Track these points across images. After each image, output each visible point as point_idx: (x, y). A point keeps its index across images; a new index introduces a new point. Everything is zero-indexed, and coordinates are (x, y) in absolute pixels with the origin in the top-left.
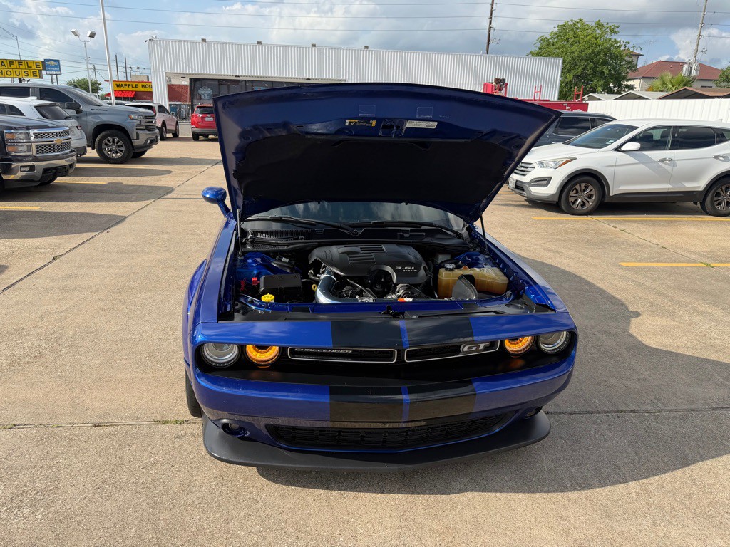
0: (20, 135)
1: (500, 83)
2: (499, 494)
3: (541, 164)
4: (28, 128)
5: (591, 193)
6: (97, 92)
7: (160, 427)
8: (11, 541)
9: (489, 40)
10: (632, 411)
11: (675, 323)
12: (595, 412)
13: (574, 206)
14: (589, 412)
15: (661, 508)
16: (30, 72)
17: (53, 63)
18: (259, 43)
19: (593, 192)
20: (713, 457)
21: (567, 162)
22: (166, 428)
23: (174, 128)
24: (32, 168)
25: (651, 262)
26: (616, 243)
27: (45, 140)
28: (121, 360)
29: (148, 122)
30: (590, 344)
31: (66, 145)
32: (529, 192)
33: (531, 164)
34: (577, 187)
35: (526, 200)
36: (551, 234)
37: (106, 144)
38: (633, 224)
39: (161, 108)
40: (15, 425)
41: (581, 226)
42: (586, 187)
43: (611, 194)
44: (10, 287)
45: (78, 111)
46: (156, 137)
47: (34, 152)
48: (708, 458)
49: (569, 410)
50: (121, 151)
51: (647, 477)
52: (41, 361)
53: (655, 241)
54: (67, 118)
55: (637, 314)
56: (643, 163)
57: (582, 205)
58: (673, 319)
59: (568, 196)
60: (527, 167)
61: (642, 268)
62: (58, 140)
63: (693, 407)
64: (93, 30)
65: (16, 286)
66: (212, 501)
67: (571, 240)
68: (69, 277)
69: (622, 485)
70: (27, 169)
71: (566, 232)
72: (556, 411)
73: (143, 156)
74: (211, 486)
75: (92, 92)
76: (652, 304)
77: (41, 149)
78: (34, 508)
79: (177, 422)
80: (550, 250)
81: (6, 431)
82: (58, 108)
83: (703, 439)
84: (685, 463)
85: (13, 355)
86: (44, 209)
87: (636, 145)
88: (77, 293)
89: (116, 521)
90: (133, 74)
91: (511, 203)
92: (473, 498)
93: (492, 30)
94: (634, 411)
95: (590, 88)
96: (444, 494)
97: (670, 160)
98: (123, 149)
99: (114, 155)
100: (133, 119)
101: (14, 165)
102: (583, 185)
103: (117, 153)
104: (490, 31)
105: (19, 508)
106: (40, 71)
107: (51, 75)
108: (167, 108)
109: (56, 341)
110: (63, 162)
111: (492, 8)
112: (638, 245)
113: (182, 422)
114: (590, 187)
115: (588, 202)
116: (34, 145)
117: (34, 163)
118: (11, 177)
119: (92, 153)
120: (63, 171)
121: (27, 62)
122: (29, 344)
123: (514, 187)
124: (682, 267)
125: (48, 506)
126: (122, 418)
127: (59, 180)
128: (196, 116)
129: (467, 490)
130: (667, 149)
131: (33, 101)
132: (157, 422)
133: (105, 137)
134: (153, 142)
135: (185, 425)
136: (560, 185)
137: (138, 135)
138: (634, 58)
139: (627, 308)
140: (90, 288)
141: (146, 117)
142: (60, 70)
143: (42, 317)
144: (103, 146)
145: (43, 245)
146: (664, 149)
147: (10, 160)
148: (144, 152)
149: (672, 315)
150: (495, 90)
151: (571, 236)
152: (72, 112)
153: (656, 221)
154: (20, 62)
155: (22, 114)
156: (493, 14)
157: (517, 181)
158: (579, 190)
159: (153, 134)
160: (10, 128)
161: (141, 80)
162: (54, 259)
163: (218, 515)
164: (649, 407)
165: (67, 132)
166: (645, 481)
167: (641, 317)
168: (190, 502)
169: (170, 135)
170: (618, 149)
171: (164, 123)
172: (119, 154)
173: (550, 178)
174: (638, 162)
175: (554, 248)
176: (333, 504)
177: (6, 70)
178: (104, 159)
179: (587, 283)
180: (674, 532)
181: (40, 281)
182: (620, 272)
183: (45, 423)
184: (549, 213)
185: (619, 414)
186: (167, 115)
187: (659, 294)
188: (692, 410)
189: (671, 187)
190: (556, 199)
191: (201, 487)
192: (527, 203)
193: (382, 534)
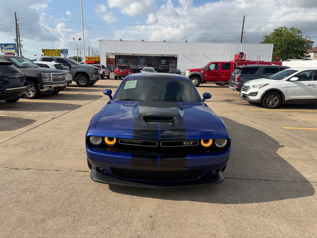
0: (47, 75)
1: (242, 54)
2: (198, 202)
3: (254, 87)
4: (50, 72)
5: (276, 99)
6: (81, 61)
7: (78, 173)
8: (21, 201)
9: (242, 37)
10: (266, 180)
11: (300, 150)
12: (250, 179)
13: (269, 105)
14: (247, 179)
15: (264, 212)
16: (56, 54)
17: (65, 50)
18: (143, 41)
19: (277, 99)
20: (295, 198)
21: (265, 85)
22: (80, 173)
23: (108, 75)
24: (50, 87)
25: (298, 127)
26: (284, 120)
27: (56, 76)
28: (70, 151)
29: (96, 71)
30: (257, 156)
31: (64, 79)
32: (248, 98)
33: (249, 86)
34: (270, 96)
35: (249, 102)
36: (255, 116)
37: (80, 80)
38: (295, 113)
39: (103, 67)
40: (29, 169)
41: (270, 113)
42: (274, 97)
43: (286, 100)
44: (36, 127)
45: (70, 67)
46: (99, 77)
47: (52, 81)
48: (293, 198)
49: (239, 178)
50: (85, 82)
51: (263, 202)
52: (42, 150)
53: (303, 119)
54: (65, 69)
55: (283, 146)
56: (300, 86)
57: (272, 105)
58: (299, 149)
59: (265, 100)
60: (248, 88)
61: (292, 130)
62: (61, 77)
63: (294, 180)
64: (80, 37)
65: (38, 127)
66: (91, 195)
67: (263, 118)
68: (57, 124)
69: (251, 204)
70: (49, 87)
71: (263, 115)
72: (233, 178)
73: (94, 85)
74: (91, 191)
75: (79, 61)
76: (292, 143)
77: (54, 80)
78: (31, 192)
79: (84, 171)
80: (252, 122)
81: (26, 171)
82: (63, 65)
83: (294, 192)
84: (282, 198)
85: (33, 148)
86: (53, 102)
87: (296, 79)
88: (59, 130)
89: (56, 198)
90: (95, 54)
91: (242, 103)
92: (188, 203)
93: (243, 33)
94: (267, 180)
95: (289, 57)
96: (176, 200)
97: (313, 85)
98: (86, 81)
99: (82, 84)
100: (90, 70)
101: (44, 86)
102: (272, 96)
103: (84, 83)
104: (242, 33)
105: (26, 192)
106: (60, 53)
107: (64, 55)
108: (106, 67)
109: (48, 145)
110: (62, 85)
111: (243, 24)
112: (294, 121)
113: (86, 172)
114: (276, 97)
115: (275, 103)
116: (52, 78)
117: (51, 85)
118: (43, 90)
119: (74, 83)
120: (62, 89)
121: (56, 50)
122: (39, 145)
123: (242, 96)
124: (312, 130)
125: (35, 192)
126: (66, 169)
127: (61, 92)
128: (116, 70)
129: (186, 200)
130: (312, 80)
131: (54, 63)
132: (77, 171)
133: (80, 77)
134: (98, 79)
135: (87, 173)
136: (262, 96)
137: (92, 76)
138: (311, 44)
139: (279, 144)
140: (64, 128)
141: (95, 69)
142: (68, 53)
143: (45, 137)
144: (79, 80)
145: (50, 114)
146: (310, 80)
147: (43, 84)
148: (94, 83)
149: (299, 147)
150: (240, 57)
151: (264, 117)
152: (68, 67)
153: (306, 112)
154: (53, 50)
155: (49, 67)
156: (244, 26)
157: (243, 94)
158: (271, 98)
159: (98, 76)
160: (44, 72)
161: (97, 56)
162: (53, 118)
163: (91, 200)
164: (274, 179)
165: (64, 74)
166: (261, 203)
167: (284, 147)
168: (83, 195)
169: (106, 77)
170: (288, 80)
171: (104, 73)
172: (84, 84)
173: (257, 92)
174: (297, 85)
175: (254, 120)
176: (134, 200)
177: (48, 53)
178: (79, 85)
179: (265, 134)
180: (266, 220)
181: (46, 125)
182: (281, 131)
183: (39, 168)
184: (257, 107)
185: (260, 181)
186: (105, 69)
187: (296, 140)
188: (293, 181)
189: (314, 97)
190: (260, 101)
191: (88, 191)
192: (249, 104)
193: (149, 210)
